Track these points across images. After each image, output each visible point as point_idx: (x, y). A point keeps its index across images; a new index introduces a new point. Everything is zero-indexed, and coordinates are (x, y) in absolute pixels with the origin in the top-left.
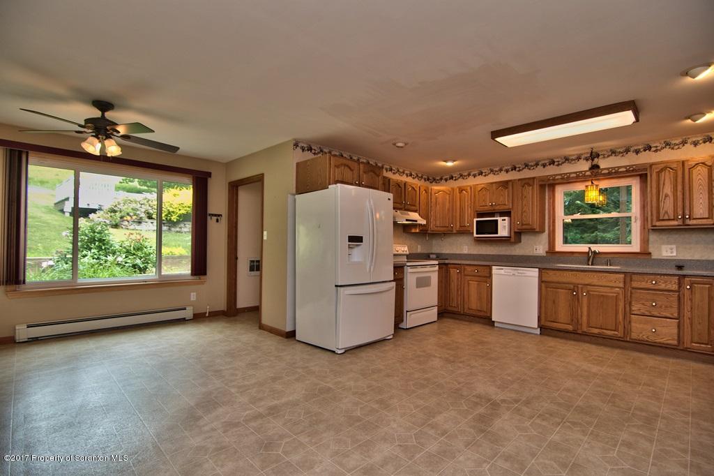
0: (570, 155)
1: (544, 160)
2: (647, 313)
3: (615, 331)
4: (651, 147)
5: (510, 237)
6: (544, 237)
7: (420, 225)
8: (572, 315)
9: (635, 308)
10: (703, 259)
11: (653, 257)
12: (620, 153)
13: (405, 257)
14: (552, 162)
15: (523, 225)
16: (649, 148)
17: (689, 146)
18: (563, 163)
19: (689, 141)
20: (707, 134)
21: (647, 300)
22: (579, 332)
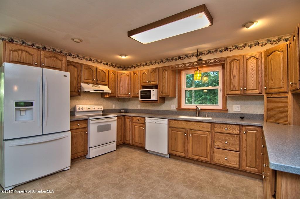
0: (188, 54)
1: (176, 56)
2: (223, 148)
3: (206, 157)
4: (228, 49)
5: (157, 100)
6: (176, 100)
7: (109, 93)
8: (184, 147)
9: (217, 144)
10: (254, 113)
11: (229, 112)
12: (213, 52)
13: (102, 112)
14: (180, 58)
15: (163, 93)
16: (227, 49)
17: (247, 48)
18: (185, 58)
19: (247, 45)
20: (257, 40)
21: (223, 140)
22: (188, 157)
